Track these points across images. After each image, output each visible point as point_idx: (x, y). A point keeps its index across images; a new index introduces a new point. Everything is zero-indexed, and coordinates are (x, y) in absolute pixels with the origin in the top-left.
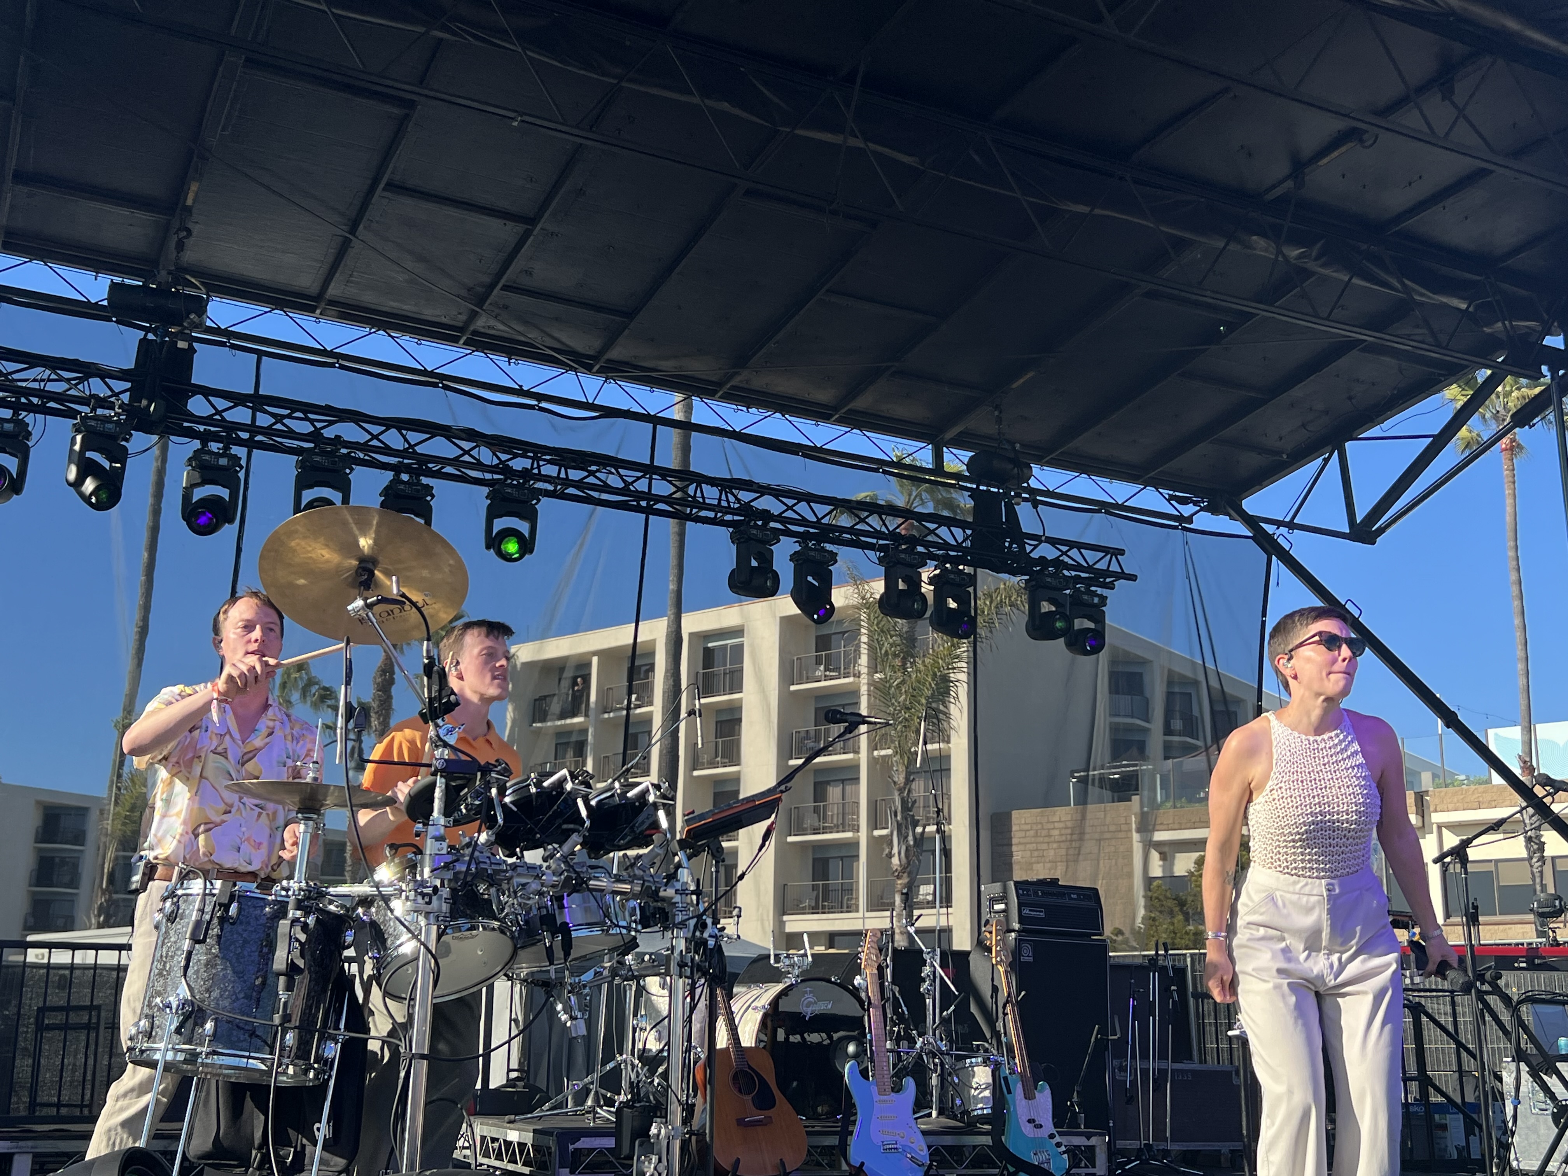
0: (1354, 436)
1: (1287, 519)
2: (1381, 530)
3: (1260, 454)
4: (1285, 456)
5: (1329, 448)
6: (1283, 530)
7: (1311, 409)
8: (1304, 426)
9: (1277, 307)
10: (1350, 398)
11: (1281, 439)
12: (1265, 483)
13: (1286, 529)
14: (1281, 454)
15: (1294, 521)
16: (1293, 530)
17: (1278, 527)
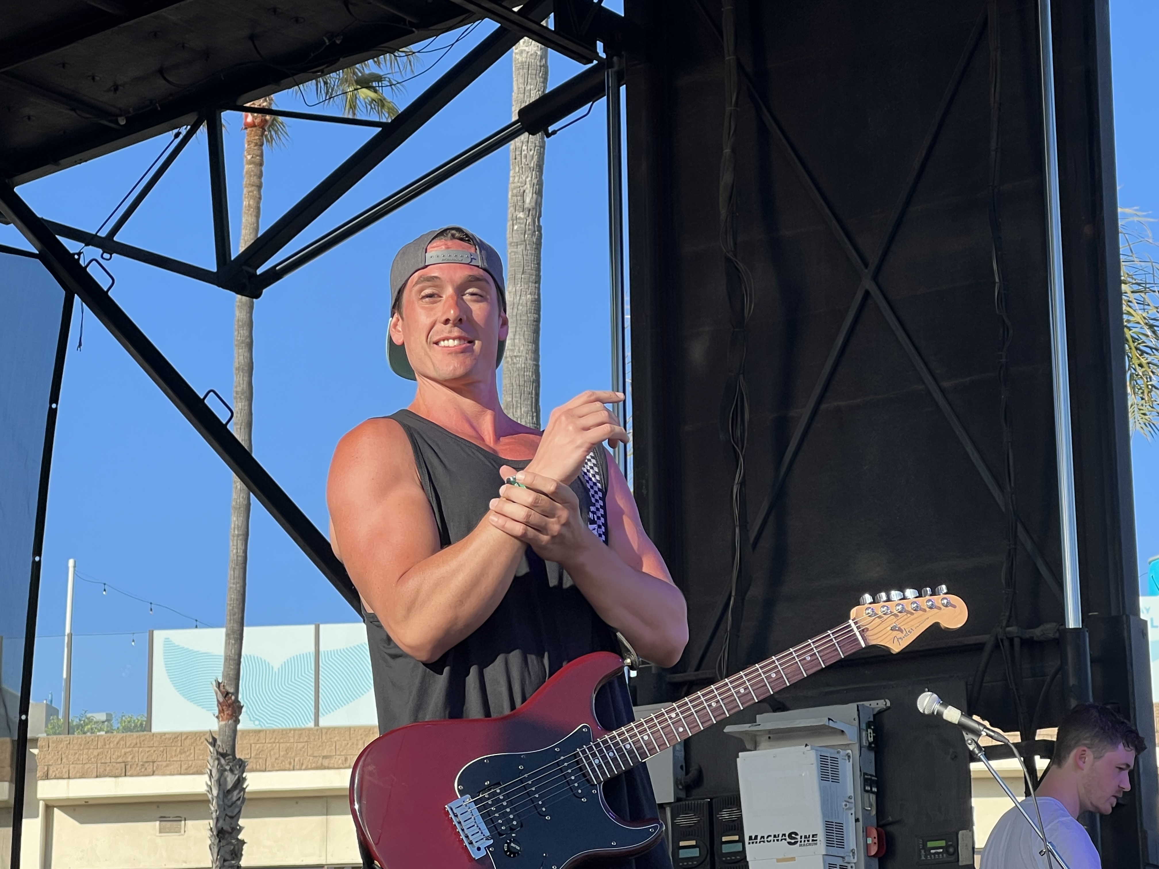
0: (239, 103)
1: (103, 234)
2: (274, 275)
3: (73, 109)
4: (122, 122)
5: (193, 117)
6: (94, 252)
7: (183, 47)
8: (161, 72)
10: (252, 38)
11: (116, 88)
12: (62, 162)
13: (100, 251)
14: (113, 117)
15: (115, 239)
16: (114, 255)
17: (87, 245)
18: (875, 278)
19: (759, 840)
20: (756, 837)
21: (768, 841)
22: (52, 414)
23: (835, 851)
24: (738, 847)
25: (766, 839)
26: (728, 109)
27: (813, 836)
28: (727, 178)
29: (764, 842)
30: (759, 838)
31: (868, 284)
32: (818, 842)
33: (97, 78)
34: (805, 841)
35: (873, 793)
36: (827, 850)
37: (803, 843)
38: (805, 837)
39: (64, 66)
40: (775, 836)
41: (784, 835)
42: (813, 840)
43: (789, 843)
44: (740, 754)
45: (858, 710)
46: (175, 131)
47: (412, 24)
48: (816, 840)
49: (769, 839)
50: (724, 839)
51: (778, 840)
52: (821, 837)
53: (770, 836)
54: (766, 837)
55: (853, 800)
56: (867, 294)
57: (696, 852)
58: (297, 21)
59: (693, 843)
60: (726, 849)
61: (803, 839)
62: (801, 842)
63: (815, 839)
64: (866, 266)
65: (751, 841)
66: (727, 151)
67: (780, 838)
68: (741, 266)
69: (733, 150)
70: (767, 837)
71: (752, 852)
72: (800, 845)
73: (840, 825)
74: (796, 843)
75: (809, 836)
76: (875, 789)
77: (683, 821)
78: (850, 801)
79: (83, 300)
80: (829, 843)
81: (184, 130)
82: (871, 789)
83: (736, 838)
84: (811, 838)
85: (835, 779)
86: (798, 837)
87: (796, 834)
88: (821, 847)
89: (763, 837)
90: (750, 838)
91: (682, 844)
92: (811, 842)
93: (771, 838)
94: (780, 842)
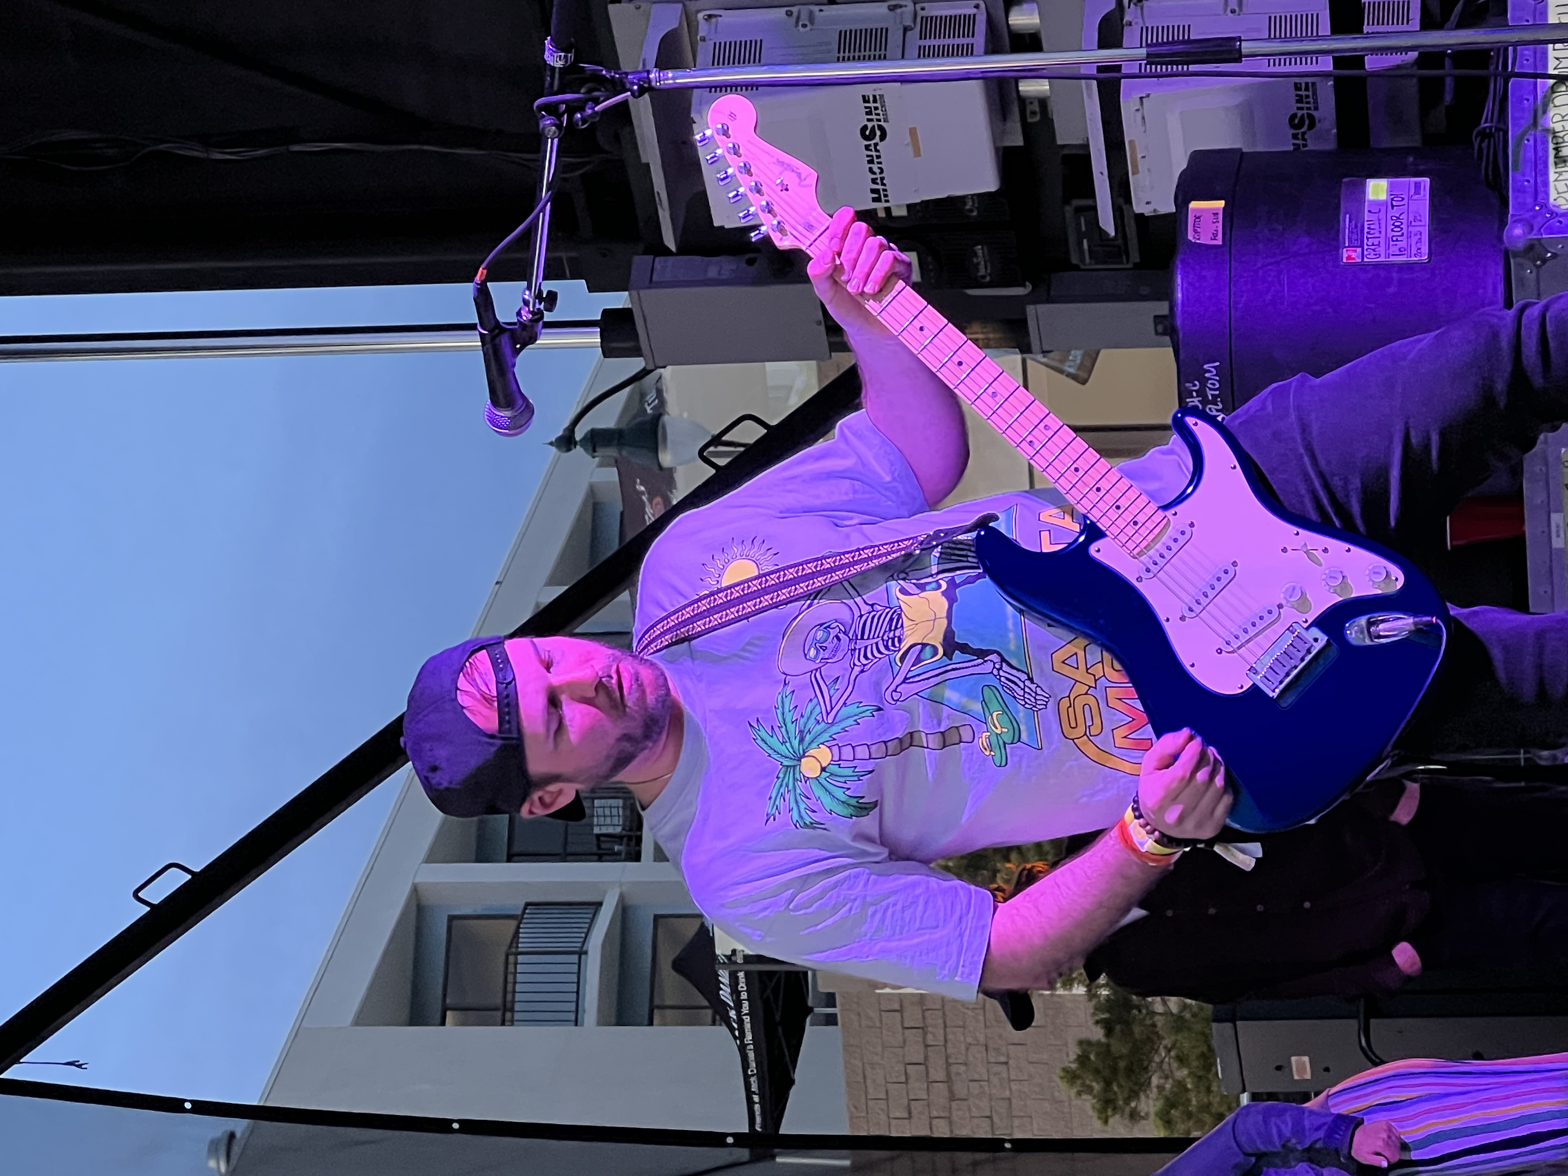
19: (880, 187)
20: (873, 191)
21: (881, 173)
22: (202, 1108)
25: (878, 176)
27: (865, 100)
29: (882, 179)
30: (875, 186)
32: (877, 93)
34: (878, 114)
37: (881, 117)
38: (868, 114)
40: (871, 162)
41: (867, 147)
42: (875, 101)
43: (883, 137)
45: (620, 2)
48: (874, 96)
49: (877, 171)
51: (878, 157)
53: (871, 169)
54: (874, 176)
55: (795, 10)
61: (874, 117)
62: (879, 120)
65: (883, 198)
67: (874, 154)
70: (874, 173)
72: (886, 120)
73: (844, 36)
74: (881, 128)
75: (866, 108)
78: (794, 15)
80: (879, 53)
84: (872, 105)
85: (757, 46)
86: (870, 125)
87: (864, 128)
89: (874, 181)
90: (877, 200)
92: (878, 105)
93: (875, 168)
94: (882, 154)
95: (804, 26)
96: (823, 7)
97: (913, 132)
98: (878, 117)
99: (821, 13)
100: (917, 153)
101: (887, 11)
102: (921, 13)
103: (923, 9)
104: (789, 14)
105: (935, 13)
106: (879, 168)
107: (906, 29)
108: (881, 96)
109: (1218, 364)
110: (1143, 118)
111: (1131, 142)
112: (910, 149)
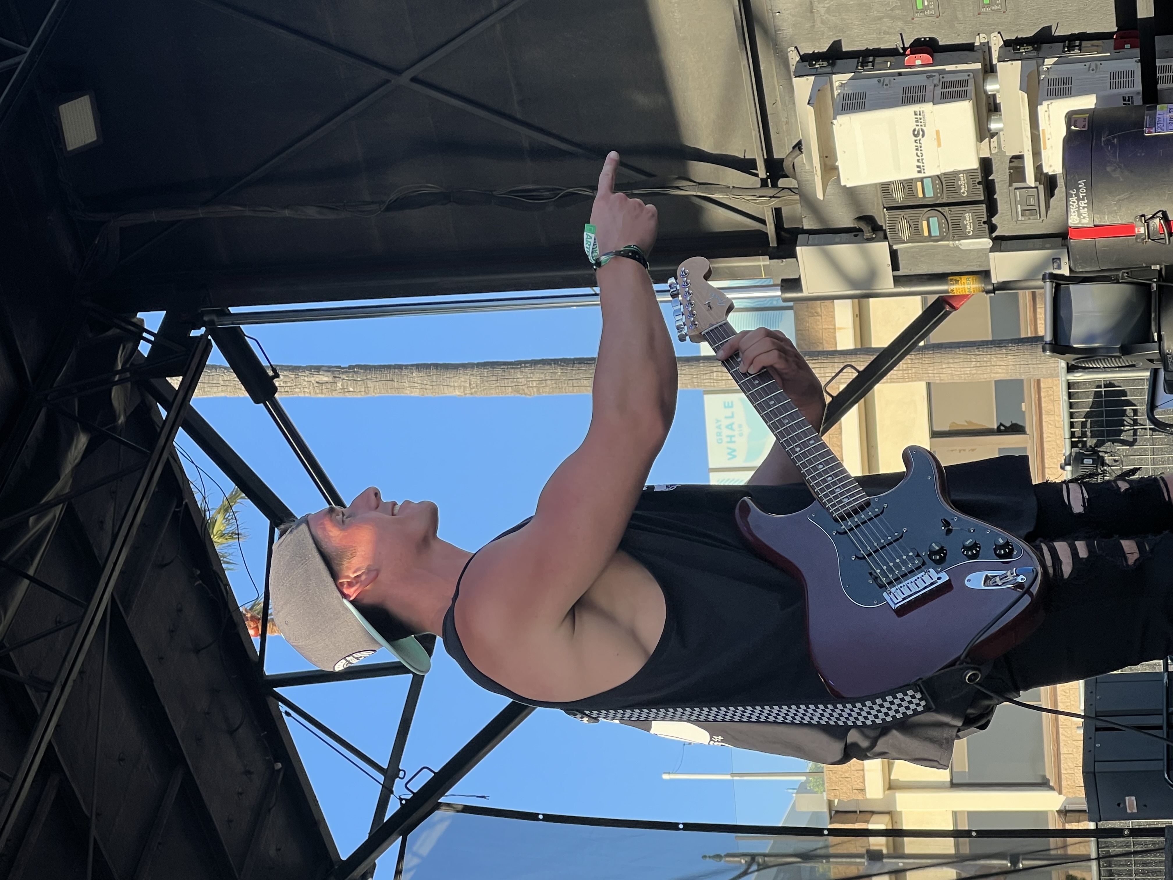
0: (257, 660)
1: (381, 778)
3: (269, 811)
4: (279, 765)
5: (271, 700)
7: (208, 713)
8: (232, 732)
9: (43, 711)
10: (197, 651)
11: (248, 773)
13: (397, 780)
14: (274, 773)
15: (385, 767)
16: (400, 767)
17: (392, 792)
18: (398, 72)
19: (921, 164)
20: (918, 167)
21: (922, 156)
22: (548, 818)
23: (929, 94)
24: (928, 183)
25: (920, 158)
26: (248, 213)
27: (916, 114)
28: (312, 212)
29: (922, 160)
30: (919, 164)
31: (405, 79)
32: (921, 110)
33: (240, 790)
34: (921, 122)
35: (874, 60)
36: (929, 101)
37: (923, 124)
38: (917, 121)
39: (230, 821)
40: (917, 150)
41: (916, 141)
42: (920, 115)
43: (923, 136)
44: (843, 184)
45: (799, 77)
46: (284, 715)
47: (179, 505)
48: (920, 112)
49: (919, 154)
50: (920, 195)
51: (921, 147)
52: (917, 107)
53: (917, 154)
54: (918, 158)
55: (882, 79)
56: (414, 80)
57: (934, 221)
58: (180, 610)
59: (925, 223)
60: (929, 193)
61: (919, 124)
62: (921, 126)
63: (918, 113)
64: (388, 81)
65: (922, 171)
66: (287, 213)
67: (919, 145)
68: (393, 196)
69: (286, 207)
70: (918, 156)
71: (932, 170)
72: (925, 126)
73: (905, 90)
74: (922, 130)
75: (916, 118)
76: (871, 59)
77: (906, 234)
78: (882, 82)
79: (442, 795)
80: (922, 100)
81: (283, 708)
82: (871, 62)
83: (919, 184)
84: (918, 116)
85: (863, 95)
86: (917, 128)
87: (914, 130)
88: (927, 108)
89: (918, 160)
90: (919, 172)
91: (926, 234)
92: (921, 117)
93: (919, 153)
94: (922, 145)
95: (886, 85)
96: (895, 78)
97: (938, 132)
98: (921, 124)
99: (895, 81)
100: (939, 145)
101: (926, 78)
102: (942, 80)
103: (943, 78)
104: (879, 81)
105: (948, 80)
106: (921, 153)
107: (935, 86)
108: (923, 112)
109: (1085, 181)
110: (1049, 116)
111: (1043, 130)
112: (936, 143)
